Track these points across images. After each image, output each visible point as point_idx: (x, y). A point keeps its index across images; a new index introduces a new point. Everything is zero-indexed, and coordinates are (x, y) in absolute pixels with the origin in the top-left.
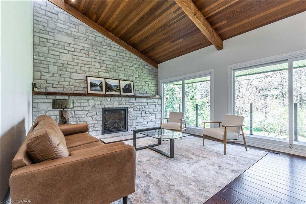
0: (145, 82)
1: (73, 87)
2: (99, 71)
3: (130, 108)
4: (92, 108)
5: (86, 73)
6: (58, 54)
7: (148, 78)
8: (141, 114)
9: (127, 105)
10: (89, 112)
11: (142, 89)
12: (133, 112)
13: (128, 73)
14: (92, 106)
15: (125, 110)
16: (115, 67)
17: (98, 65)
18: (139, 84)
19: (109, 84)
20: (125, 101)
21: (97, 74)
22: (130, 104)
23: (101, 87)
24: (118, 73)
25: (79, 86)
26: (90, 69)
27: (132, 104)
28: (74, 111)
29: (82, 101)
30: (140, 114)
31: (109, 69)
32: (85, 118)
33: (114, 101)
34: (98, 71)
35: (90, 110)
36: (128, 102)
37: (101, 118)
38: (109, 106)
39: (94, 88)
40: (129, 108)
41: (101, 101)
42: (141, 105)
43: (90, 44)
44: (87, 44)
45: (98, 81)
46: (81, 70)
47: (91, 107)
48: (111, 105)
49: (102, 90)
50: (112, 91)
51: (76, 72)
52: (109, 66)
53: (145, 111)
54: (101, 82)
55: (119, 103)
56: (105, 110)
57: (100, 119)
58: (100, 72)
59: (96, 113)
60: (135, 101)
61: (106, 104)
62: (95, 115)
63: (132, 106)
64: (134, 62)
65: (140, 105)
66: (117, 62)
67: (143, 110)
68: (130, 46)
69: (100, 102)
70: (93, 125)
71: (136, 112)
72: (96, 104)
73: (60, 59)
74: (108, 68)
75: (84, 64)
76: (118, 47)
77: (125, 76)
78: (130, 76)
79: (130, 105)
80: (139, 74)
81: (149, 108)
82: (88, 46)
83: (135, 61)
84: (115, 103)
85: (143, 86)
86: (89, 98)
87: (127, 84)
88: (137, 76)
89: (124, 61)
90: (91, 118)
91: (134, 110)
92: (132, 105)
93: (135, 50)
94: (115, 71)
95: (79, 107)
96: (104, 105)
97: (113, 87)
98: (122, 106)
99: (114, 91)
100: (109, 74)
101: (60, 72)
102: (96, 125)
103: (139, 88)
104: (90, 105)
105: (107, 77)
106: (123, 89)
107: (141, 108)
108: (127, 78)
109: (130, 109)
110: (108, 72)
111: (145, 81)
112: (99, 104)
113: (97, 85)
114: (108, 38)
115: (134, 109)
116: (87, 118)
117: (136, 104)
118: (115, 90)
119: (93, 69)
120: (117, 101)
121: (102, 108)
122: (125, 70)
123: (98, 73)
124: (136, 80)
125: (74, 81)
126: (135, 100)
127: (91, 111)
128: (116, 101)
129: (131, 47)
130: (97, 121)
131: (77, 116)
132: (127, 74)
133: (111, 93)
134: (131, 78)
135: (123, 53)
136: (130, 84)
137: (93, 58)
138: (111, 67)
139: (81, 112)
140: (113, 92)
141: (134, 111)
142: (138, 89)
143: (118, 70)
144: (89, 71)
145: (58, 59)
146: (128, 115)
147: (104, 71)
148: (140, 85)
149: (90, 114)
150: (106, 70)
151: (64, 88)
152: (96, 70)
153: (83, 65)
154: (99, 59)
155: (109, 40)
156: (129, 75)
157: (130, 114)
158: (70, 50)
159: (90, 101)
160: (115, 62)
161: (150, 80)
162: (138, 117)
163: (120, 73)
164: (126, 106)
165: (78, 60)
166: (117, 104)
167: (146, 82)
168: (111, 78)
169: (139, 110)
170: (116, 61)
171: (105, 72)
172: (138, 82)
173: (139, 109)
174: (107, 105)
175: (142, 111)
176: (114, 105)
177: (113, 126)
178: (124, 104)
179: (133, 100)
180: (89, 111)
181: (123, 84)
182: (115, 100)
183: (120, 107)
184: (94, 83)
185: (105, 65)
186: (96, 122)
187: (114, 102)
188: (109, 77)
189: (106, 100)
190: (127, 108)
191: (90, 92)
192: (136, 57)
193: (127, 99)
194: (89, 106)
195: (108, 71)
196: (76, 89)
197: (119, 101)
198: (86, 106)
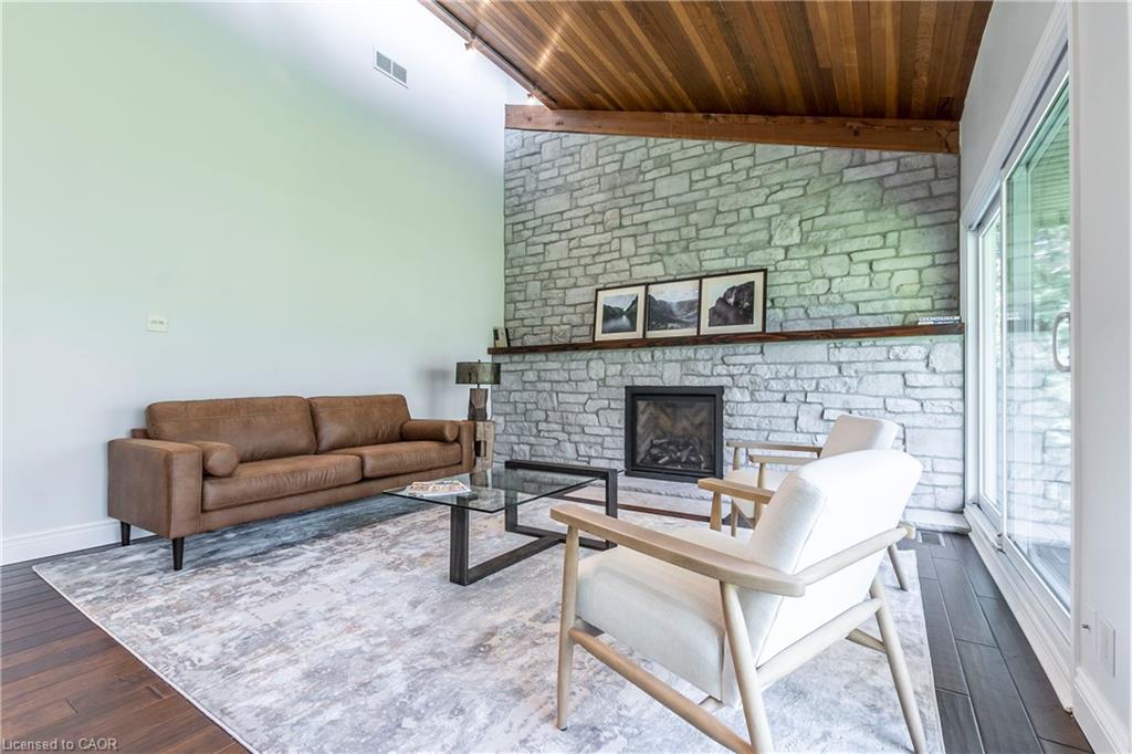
0: (846, 257)
1: (568, 326)
2: (631, 266)
3: (735, 390)
4: (599, 386)
5: (596, 282)
6: (540, 249)
7: (871, 229)
8: (797, 418)
9: (719, 375)
10: (590, 398)
11: (822, 299)
12: (749, 409)
13: (743, 240)
14: (598, 381)
15: (711, 398)
16: (685, 231)
17: (628, 246)
18: (805, 276)
19: (662, 302)
20: (712, 359)
21: (624, 277)
22: (734, 371)
23: (632, 314)
24: (700, 250)
25: (581, 322)
26: (608, 265)
27: (742, 369)
28: (557, 393)
29: (574, 365)
30: (792, 422)
31: (662, 248)
32: (580, 416)
33: (665, 361)
34: (627, 267)
35: (594, 393)
36: (724, 363)
37: (623, 421)
38: (647, 382)
39: (613, 324)
40: (730, 388)
41: (623, 364)
42: (795, 377)
43: (607, 187)
44: (600, 191)
45: (625, 297)
46: (586, 275)
47: (595, 383)
48: (655, 376)
49: (633, 328)
50: (670, 325)
51: (575, 286)
52: (664, 237)
53: (820, 408)
54: (634, 299)
55: (684, 368)
56: (635, 395)
57: (619, 422)
58: (634, 265)
59: (607, 402)
60: (759, 358)
61: (637, 374)
62: (605, 409)
63: (745, 380)
64: (777, 179)
65: (788, 377)
66: (695, 211)
67: (805, 402)
68: (753, 119)
69: (619, 367)
70: (599, 440)
71: (762, 410)
72: (608, 373)
73: (544, 262)
74: (661, 243)
75: (594, 256)
76: (699, 150)
77: (727, 256)
78: (753, 248)
79: (732, 376)
80: (807, 226)
81: (848, 392)
82: (601, 197)
83: (779, 171)
84: (668, 370)
85: (830, 279)
86: (589, 354)
87: (732, 289)
88: (796, 239)
89: (726, 196)
90: (594, 416)
91: (754, 401)
92: (742, 374)
93: (781, 119)
94: (686, 249)
95: (567, 382)
96: (632, 377)
97: (675, 309)
98: (696, 382)
99: (675, 325)
100: (664, 264)
101: (545, 295)
102: (608, 442)
103: (808, 292)
104: (593, 377)
105: (655, 278)
106: (713, 312)
107: (792, 391)
108: (741, 262)
109: (734, 396)
110: (661, 260)
111: (845, 250)
112: (618, 373)
113: (621, 310)
114: (663, 137)
115: (752, 394)
116: (585, 415)
117: (764, 371)
118: (679, 322)
119: (614, 262)
120: (676, 361)
121: (626, 387)
122: (731, 230)
123: (630, 271)
124: (786, 259)
125: (571, 310)
126: (762, 352)
127: (596, 396)
128: (671, 361)
129: (760, 119)
130: (612, 428)
131: (563, 407)
132: (739, 244)
133: (668, 331)
134: (757, 259)
135: (718, 162)
136: (751, 285)
137: (614, 229)
138: (672, 236)
139: (571, 398)
140: (672, 328)
141: (757, 401)
142: (798, 301)
143: (698, 239)
144: (605, 271)
145: (541, 263)
146: (725, 417)
147: (647, 259)
148: (814, 278)
149: (592, 406)
150: (652, 254)
151: (552, 332)
152: (623, 264)
153: (588, 260)
154: (633, 225)
155: (664, 144)
156: (750, 244)
157: (731, 415)
158: (562, 229)
159: (592, 364)
160: (687, 215)
161: (884, 235)
162: (775, 431)
163: (705, 250)
164: (714, 382)
165: (579, 250)
166: (678, 372)
167: (849, 254)
168: (672, 278)
169: (784, 400)
170: (692, 207)
171: (651, 263)
172: (798, 264)
173: (782, 395)
174: (641, 376)
175: (803, 407)
176: (666, 375)
177: (673, 455)
178: (703, 372)
179: (748, 354)
180: (589, 394)
181: (715, 290)
182: (667, 357)
183: (687, 384)
184: (613, 306)
185: (648, 239)
186: (608, 431)
187: (666, 365)
188: (666, 275)
189: (637, 360)
190: (721, 389)
191: (600, 337)
192: (788, 150)
193: (719, 350)
194: (591, 379)
195: (660, 254)
196: (575, 331)
197: (684, 360)
198: (583, 381)
